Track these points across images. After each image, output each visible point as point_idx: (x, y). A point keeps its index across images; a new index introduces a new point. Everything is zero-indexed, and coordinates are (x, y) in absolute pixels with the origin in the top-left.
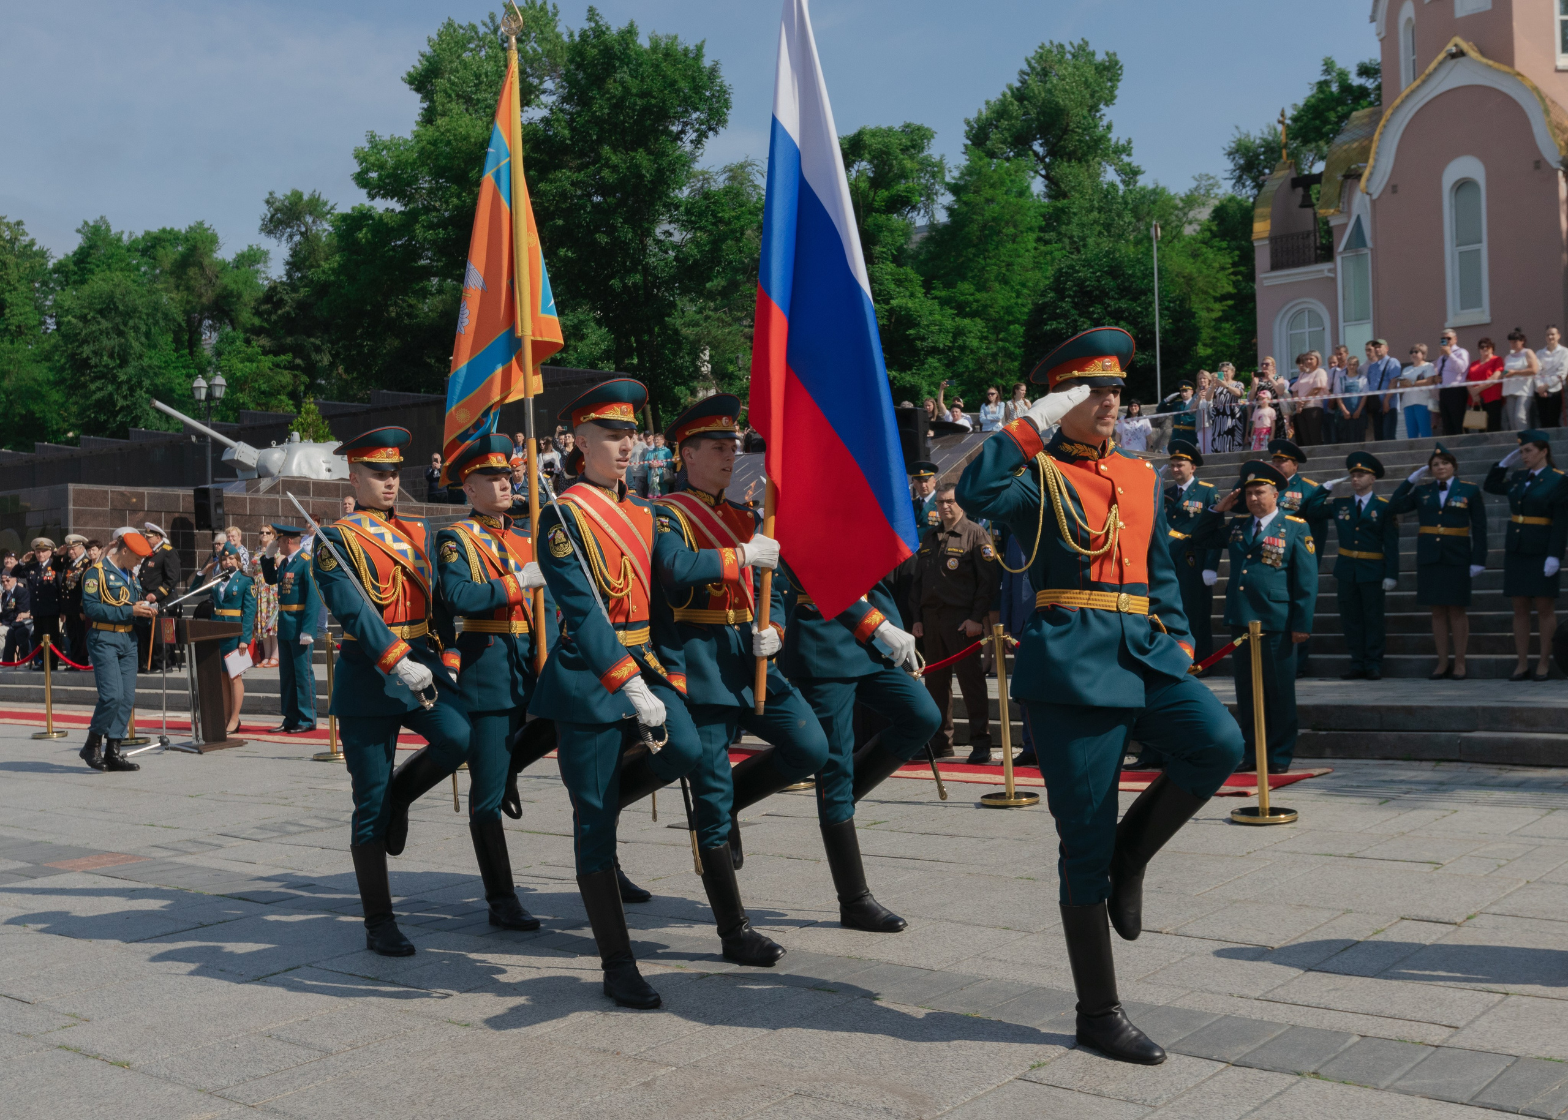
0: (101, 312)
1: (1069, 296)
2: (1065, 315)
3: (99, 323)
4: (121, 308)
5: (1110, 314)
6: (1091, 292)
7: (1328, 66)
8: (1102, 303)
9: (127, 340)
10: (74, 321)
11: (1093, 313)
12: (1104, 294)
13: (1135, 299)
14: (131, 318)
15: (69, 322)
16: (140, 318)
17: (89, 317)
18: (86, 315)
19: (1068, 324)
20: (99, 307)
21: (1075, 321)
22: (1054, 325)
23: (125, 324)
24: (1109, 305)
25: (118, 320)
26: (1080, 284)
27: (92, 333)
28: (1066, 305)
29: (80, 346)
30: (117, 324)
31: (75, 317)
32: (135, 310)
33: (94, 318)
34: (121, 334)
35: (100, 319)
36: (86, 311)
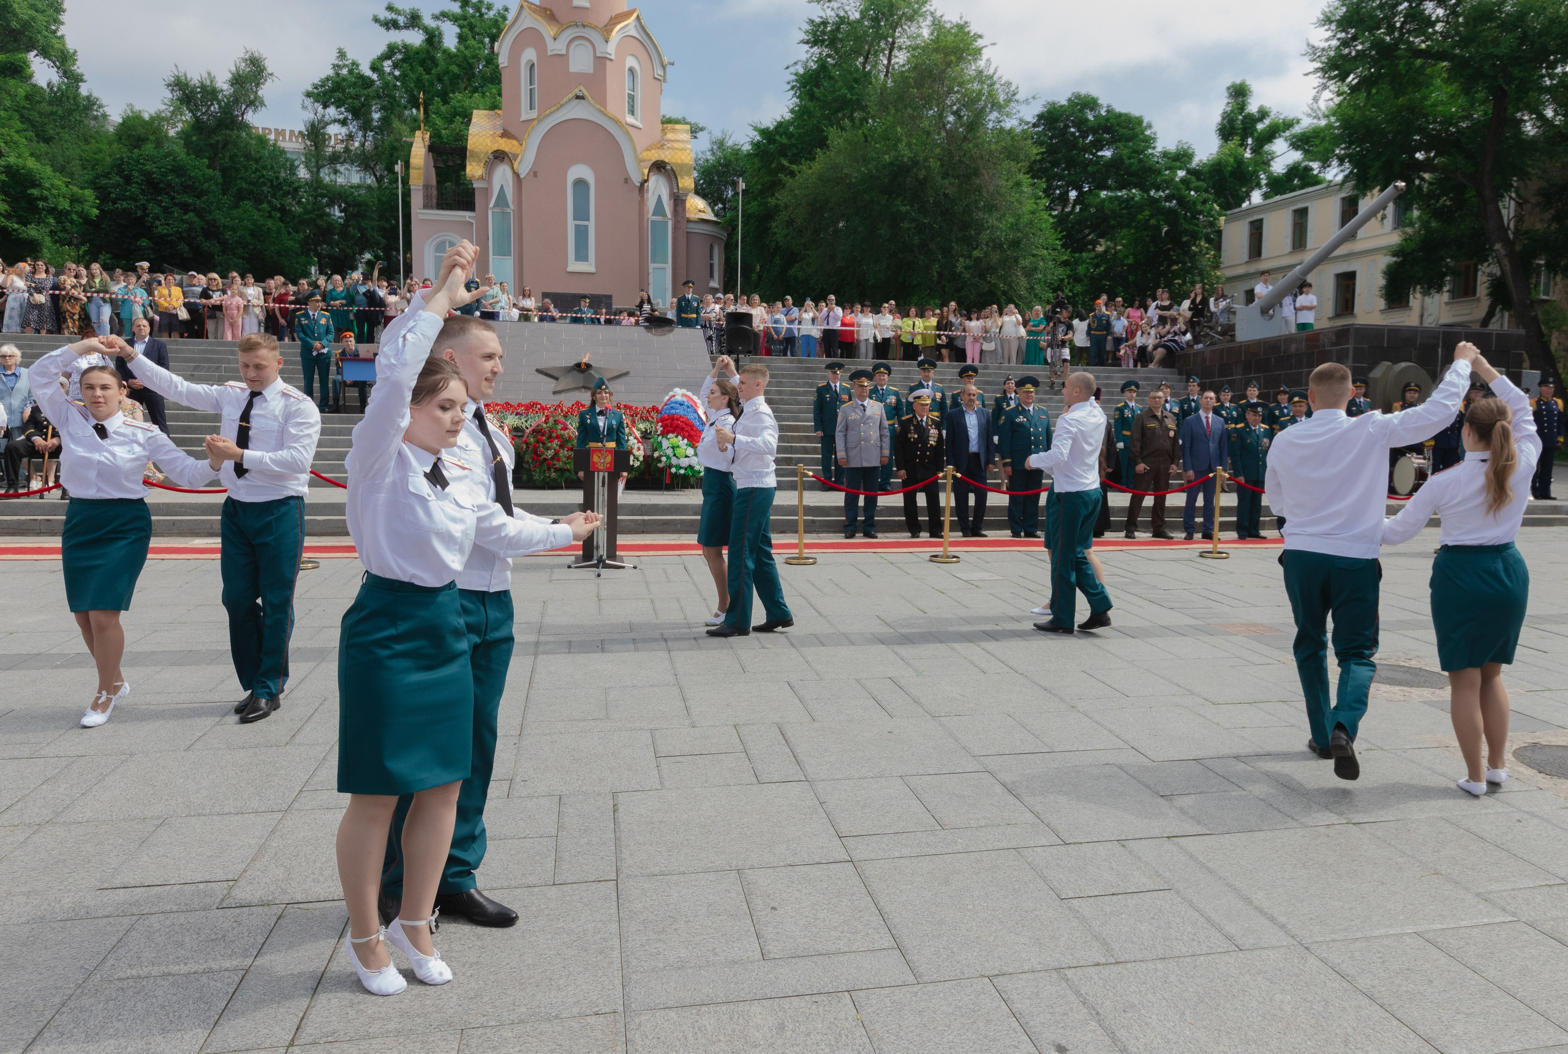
1: (137, 183)
2: (133, 198)
5: (176, 204)
6: (158, 183)
7: (342, 54)
8: (167, 194)
11: (161, 201)
12: (169, 185)
13: (199, 198)
19: (136, 206)
21: (143, 205)
22: (125, 205)
24: (174, 197)
26: (148, 175)
28: (134, 189)
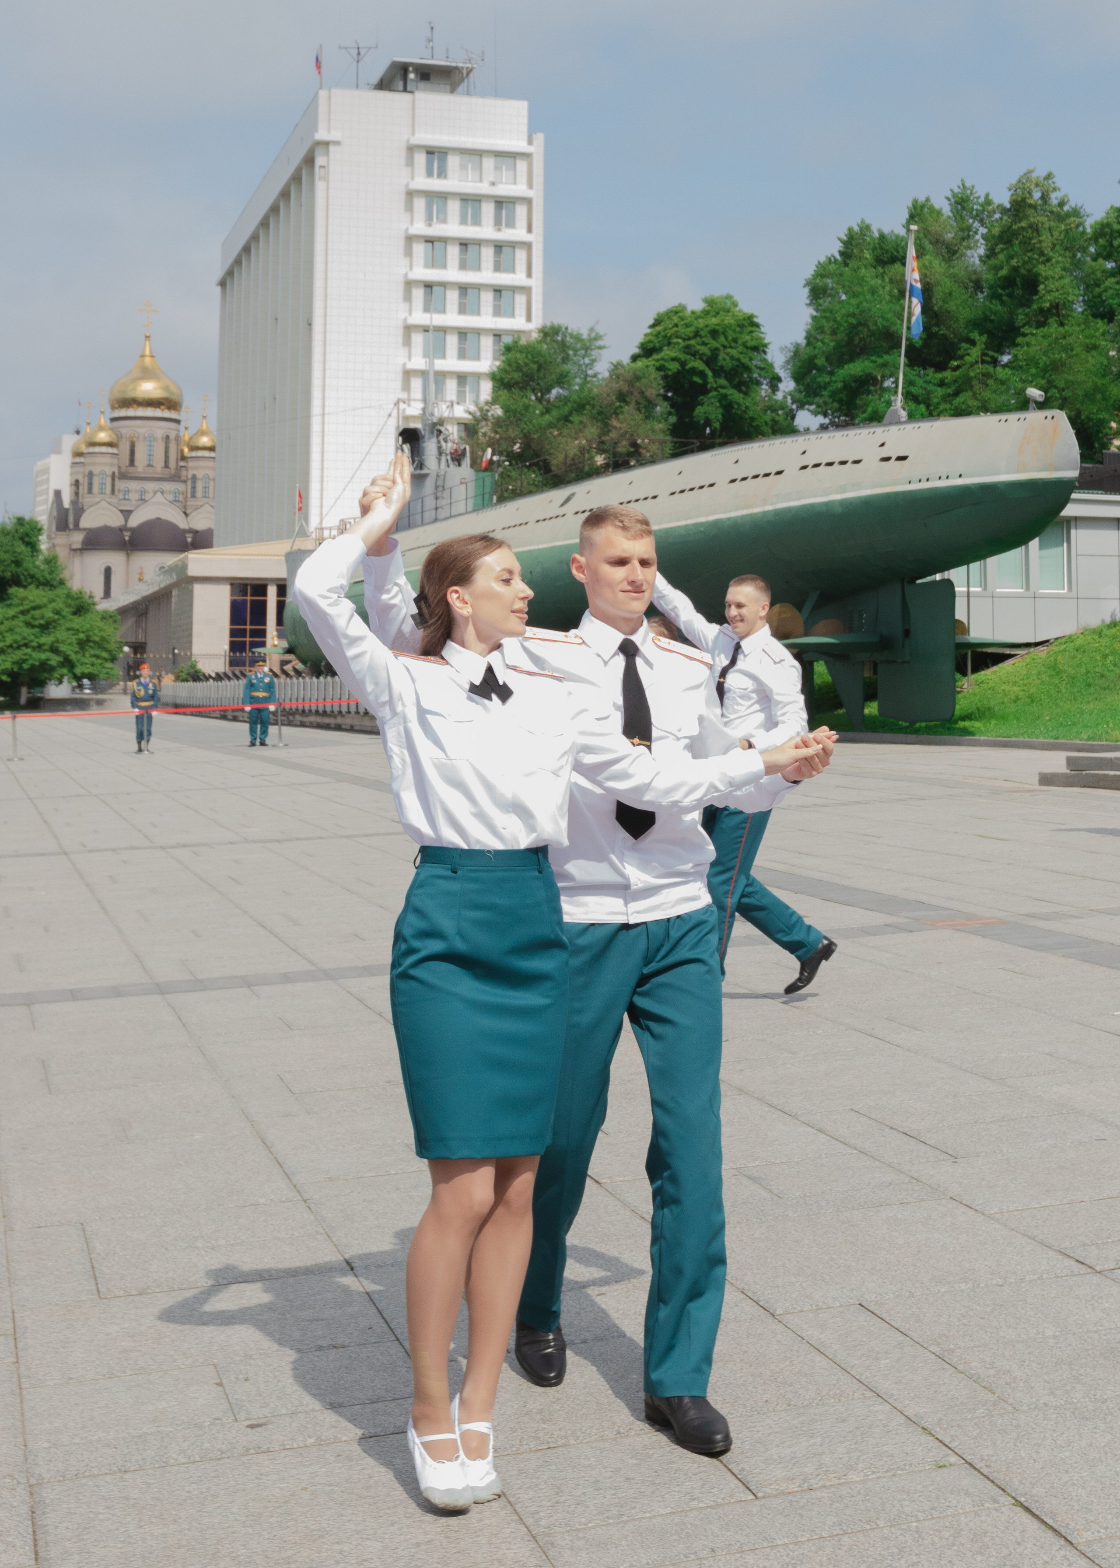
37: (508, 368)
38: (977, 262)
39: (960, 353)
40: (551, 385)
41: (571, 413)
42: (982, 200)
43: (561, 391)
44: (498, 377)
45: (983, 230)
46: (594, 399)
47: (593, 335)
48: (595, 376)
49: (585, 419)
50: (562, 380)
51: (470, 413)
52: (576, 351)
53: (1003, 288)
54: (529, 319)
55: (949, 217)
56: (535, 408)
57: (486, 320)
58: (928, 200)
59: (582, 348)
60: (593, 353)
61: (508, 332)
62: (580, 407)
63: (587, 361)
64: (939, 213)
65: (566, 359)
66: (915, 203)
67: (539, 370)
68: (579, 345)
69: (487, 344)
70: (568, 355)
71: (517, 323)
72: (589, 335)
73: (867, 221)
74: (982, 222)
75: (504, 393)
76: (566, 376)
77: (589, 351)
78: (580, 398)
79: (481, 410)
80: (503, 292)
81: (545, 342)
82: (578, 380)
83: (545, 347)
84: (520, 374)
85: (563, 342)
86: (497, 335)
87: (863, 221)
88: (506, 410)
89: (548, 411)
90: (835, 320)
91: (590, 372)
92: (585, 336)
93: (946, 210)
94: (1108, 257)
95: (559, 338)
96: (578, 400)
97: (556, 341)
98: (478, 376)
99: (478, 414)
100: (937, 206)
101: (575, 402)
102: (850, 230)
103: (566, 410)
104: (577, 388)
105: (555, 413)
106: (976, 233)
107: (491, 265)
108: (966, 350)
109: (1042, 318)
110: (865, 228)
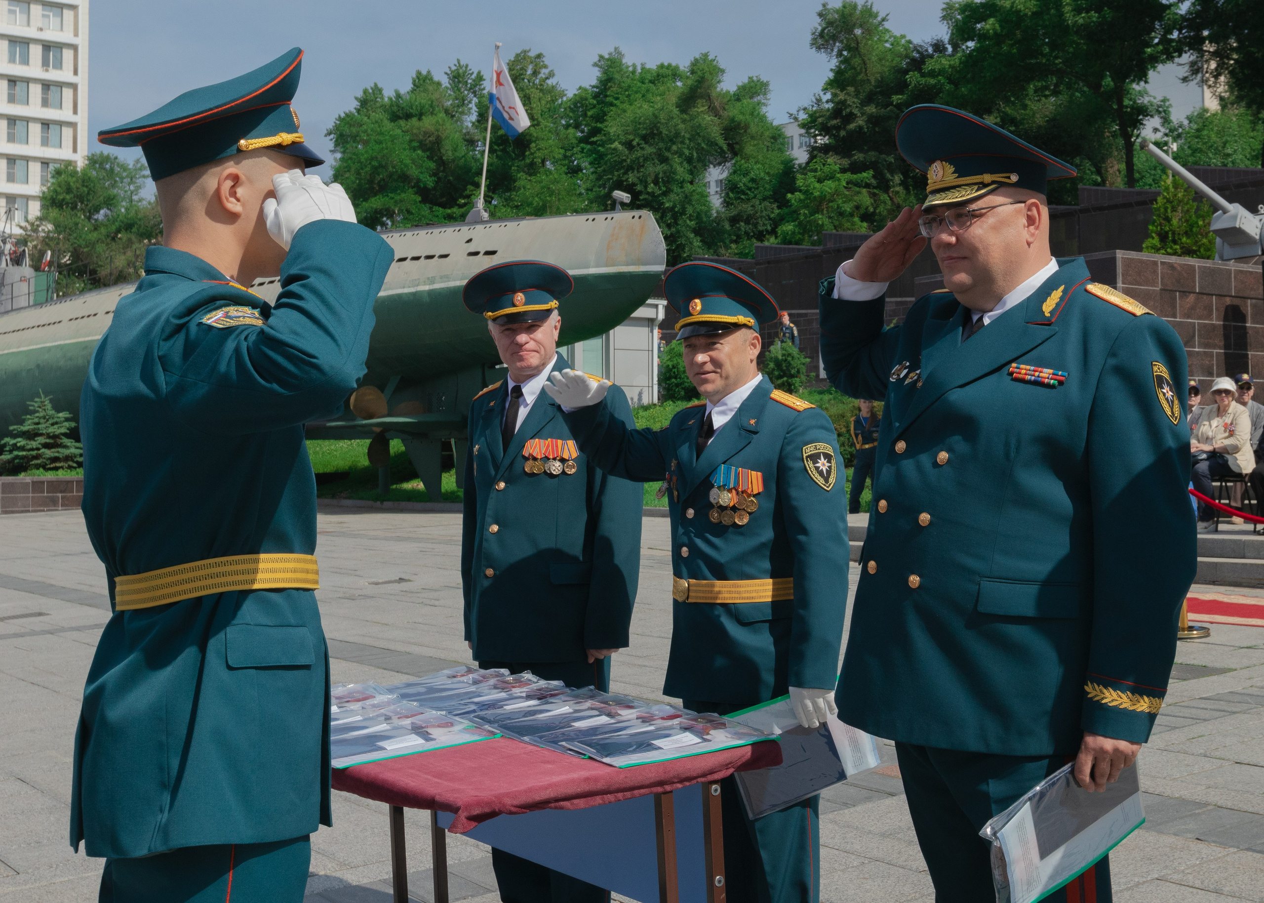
0: (644, 138)
3: (642, 149)
4: (665, 132)
9: (672, 166)
10: (620, 147)
14: (674, 143)
15: (615, 149)
16: (683, 142)
17: (635, 143)
18: (633, 140)
20: (644, 132)
23: (668, 149)
25: (661, 145)
27: (638, 159)
29: (625, 173)
30: (660, 149)
31: (620, 143)
32: (677, 135)
33: (638, 144)
34: (664, 160)
35: (643, 145)
36: (631, 137)
37: (59, 189)
38: (470, 125)
39: (468, 192)
40: (99, 205)
41: (118, 231)
42: (473, 77)
43: (109, 212)
44: (49, 197)
45: (475, 100)
46: (140, 220)
47: (139, 165)
48: (140, 200)
49: (133, 237)
50: (110, 202)
51: (21, 227)
52: (122, 179)
53: (498, 145)
54: (75, 150)
55: (447, 88)
56: (84, 226)
57: (34, 148)
58: (429, 72)
59: (127, 176)
60: (138, 181)
61: (55, 161)
62: (128, 227)
63: (132, 187)
64: (439, 84)
65: (113, 186)
66: (419, 73)
67: (88, 193)
68: (125, 174)
69: (35, 169)
70: (116, 182)
71: (64, 153)
72: (134, 165)
73: (380, 86)
74: (474, 93)
75: (54, 213)
76: (112, 199)
77: (134, 180)
78: (127, 219)
79: (32, 224)
80: (51, 126)
81: (95, 169)
82: (124, 203)
83: (94, 173)
84: (72, 195)
85: (112, 170)
86: (45, 163)
87: (376, 85)
88: (57, 226)
89: (96, 228)
90: (359, 162)
91: (135, 198)
92: (131, 166)
93: (445, 82)
94: (577, 126)
95: (108, 166)
96: (125, 220)
97: (105, 169)
98: (27, 198)
99: (29, 228)
100: (436, 79)
101: (123, 222)
102: (365, 91)
103: (114, 228)
104: (123, 210)
105: (103, 230)
106: (470, 102)
107: (39, 101)
108: (472, 191)
109: (532, 169)
110: (377, 90)
